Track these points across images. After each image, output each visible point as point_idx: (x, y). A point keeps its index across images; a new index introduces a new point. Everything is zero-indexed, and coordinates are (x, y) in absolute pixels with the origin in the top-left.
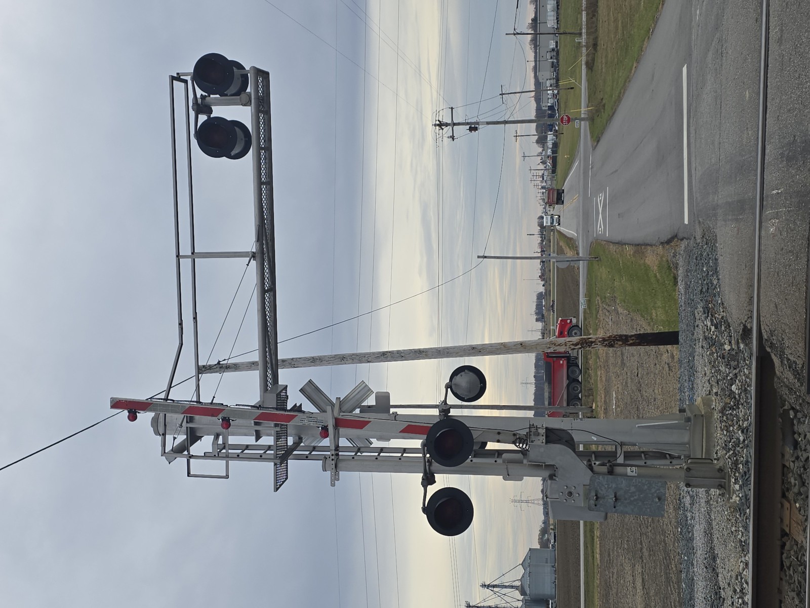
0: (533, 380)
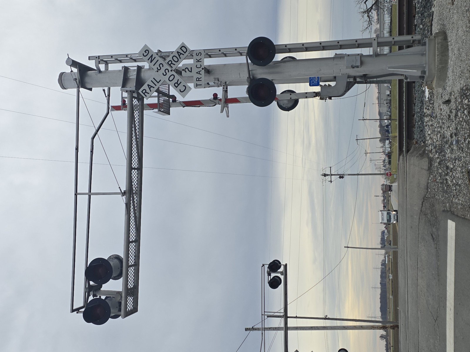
0: (379, 286)
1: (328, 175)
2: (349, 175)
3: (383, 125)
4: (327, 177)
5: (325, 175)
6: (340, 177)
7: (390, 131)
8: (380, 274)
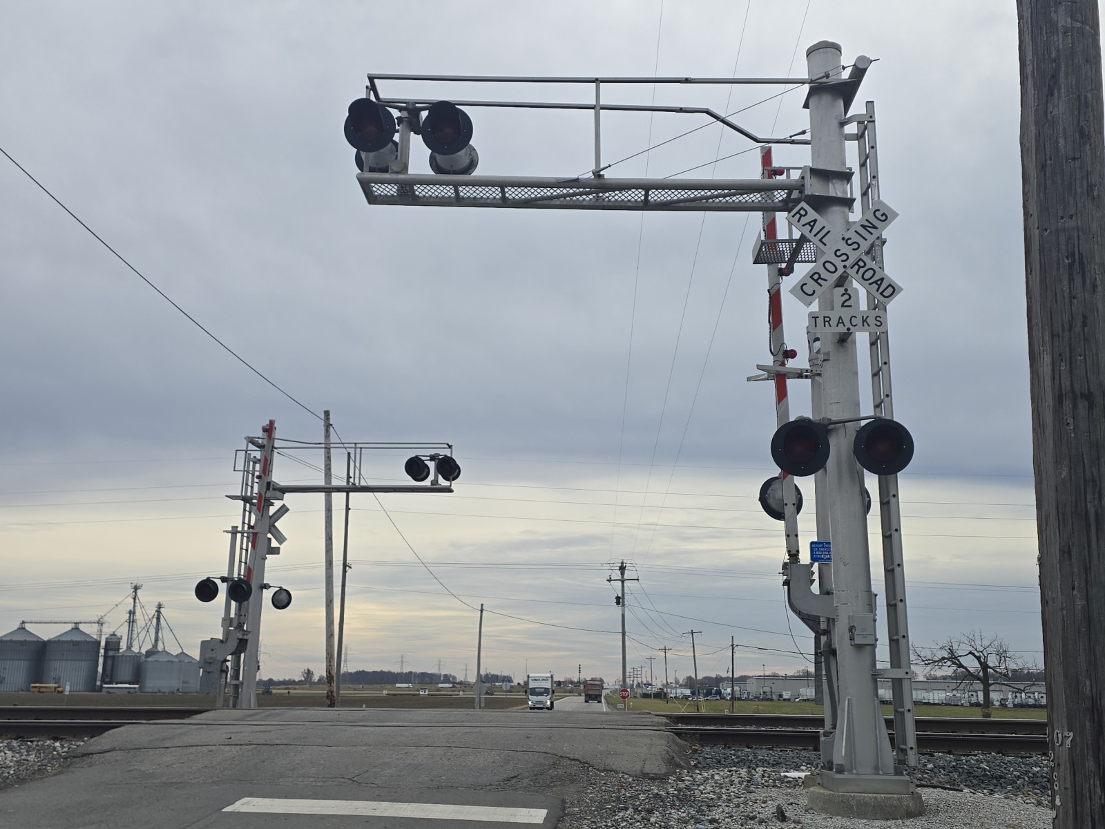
0: (406, 670)
1: (623, 574)
2: (623, 616)
3: (721, 685)
4: (619, 572)
5: (622, 569)
6: (618, 598)
7: (708, 698)
8: (429, 672)
